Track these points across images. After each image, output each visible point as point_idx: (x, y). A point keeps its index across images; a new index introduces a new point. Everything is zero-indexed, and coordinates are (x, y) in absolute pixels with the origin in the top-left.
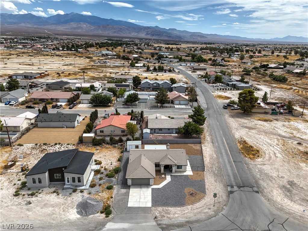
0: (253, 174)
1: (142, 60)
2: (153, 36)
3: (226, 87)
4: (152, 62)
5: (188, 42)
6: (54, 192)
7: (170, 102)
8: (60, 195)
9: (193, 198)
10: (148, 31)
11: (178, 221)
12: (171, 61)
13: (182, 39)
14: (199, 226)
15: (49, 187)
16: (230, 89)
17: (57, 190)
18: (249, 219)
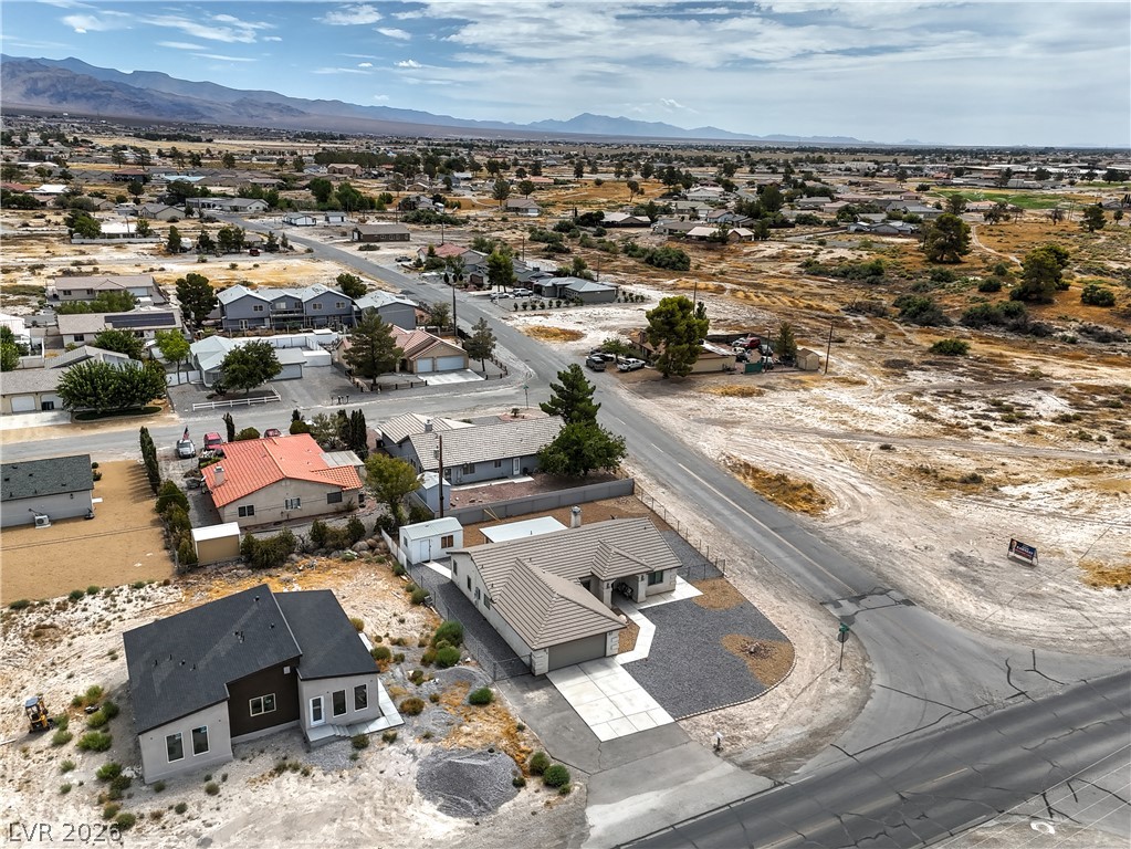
0: (855, 557)
1: (101, 207)
2: (65, 99)
3: (533, 298)
4: (158, 216)
5: (234, 132)
6: (280, 769)
7: (398, 369)
8: (317, 773)
9: (768, 663)
10: (35, 81)
11: (790, 741)
12: (236, 209)
13: (203, 116)
14: (854, 736)
15: (240, 756)
16: (554, 304)
17: (285, 758)
18: (952, 678)
